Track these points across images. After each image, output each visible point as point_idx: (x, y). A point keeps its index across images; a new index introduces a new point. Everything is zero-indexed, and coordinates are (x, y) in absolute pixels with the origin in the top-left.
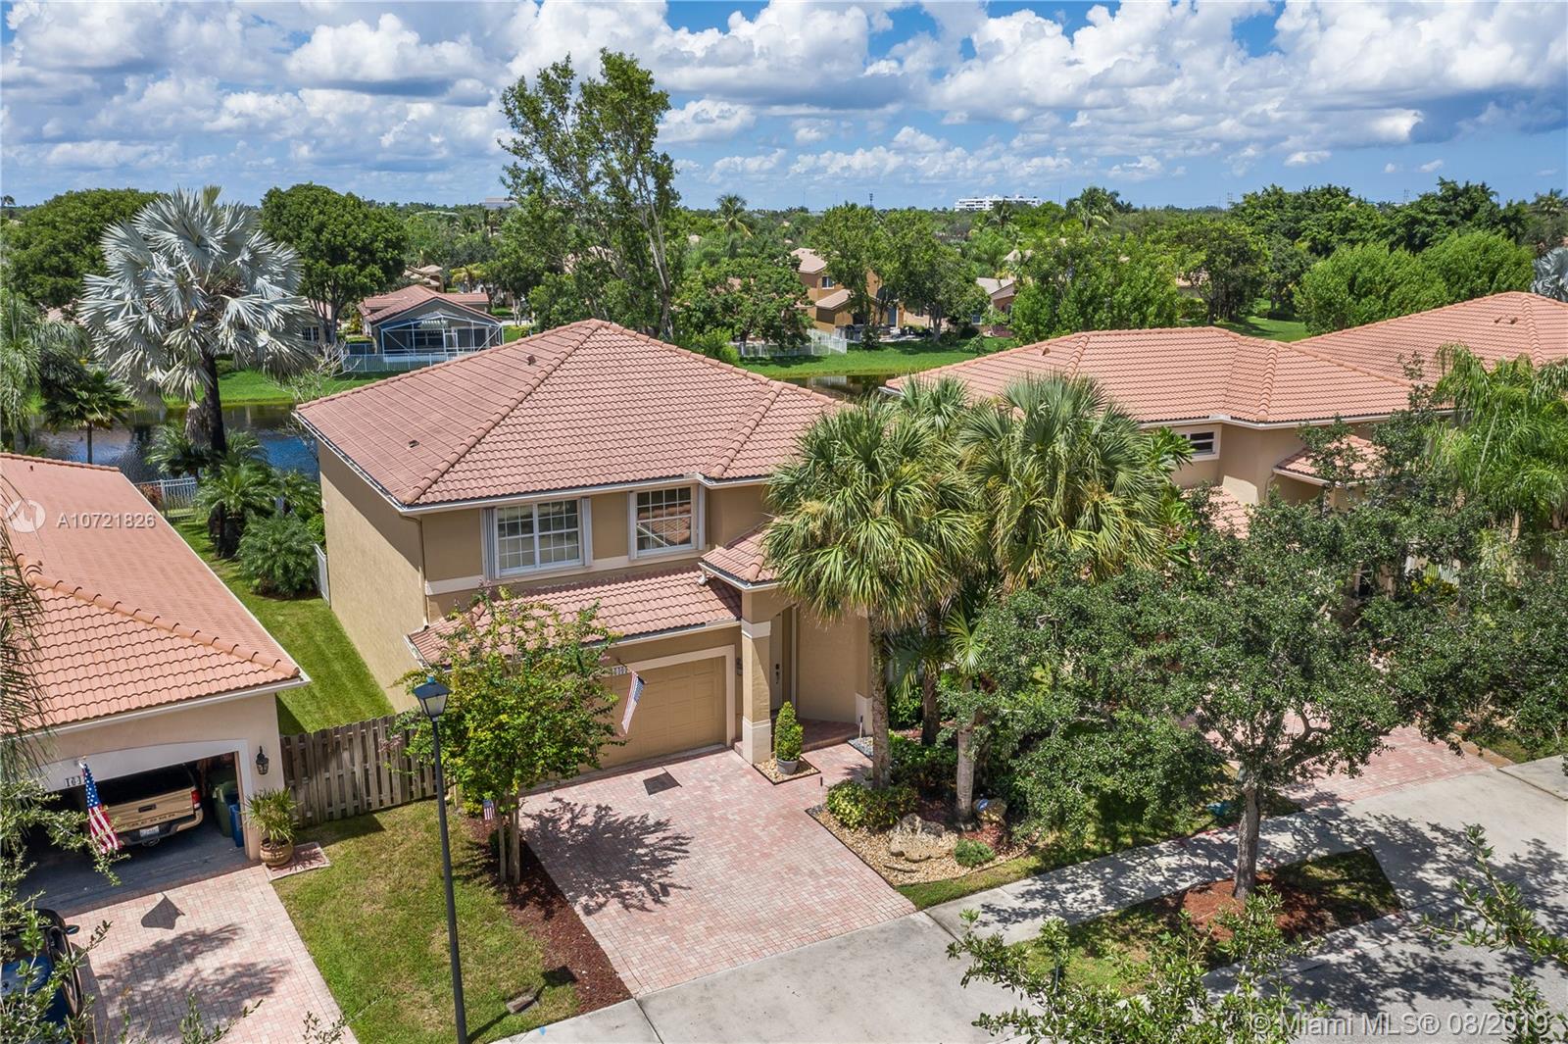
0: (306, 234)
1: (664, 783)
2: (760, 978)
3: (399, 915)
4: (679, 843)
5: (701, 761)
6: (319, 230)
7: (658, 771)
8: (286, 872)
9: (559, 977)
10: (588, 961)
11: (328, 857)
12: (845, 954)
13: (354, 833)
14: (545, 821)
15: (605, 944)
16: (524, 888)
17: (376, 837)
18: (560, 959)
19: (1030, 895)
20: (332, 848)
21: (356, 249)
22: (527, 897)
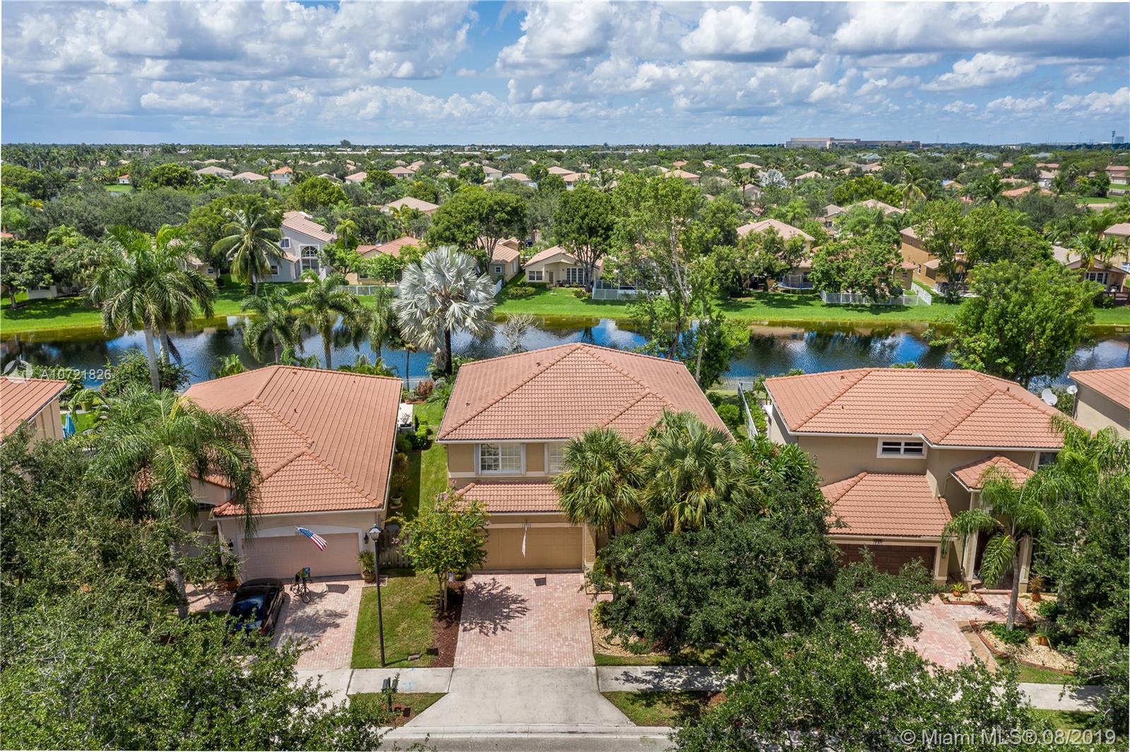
0: (577, 219)
1: (540, 582)
2: (505, 673)
3: (397, 612)
4: (523, 611)
5: (565, 575)
6: (583, 218)
7: (543, 576)
8: (370, 585)
9: (433, 652)
10: (447, 649)
11: (388, 583)
12: (547, 674)
13: (403, 575)
14: (479, 587)
15: (459, 644)
16: (446, 614)
17: (410, 579)
18: (438, 645)
19: (650, 673)
20: (392, 579)
21: (603, 228)
22: (445, 618)
